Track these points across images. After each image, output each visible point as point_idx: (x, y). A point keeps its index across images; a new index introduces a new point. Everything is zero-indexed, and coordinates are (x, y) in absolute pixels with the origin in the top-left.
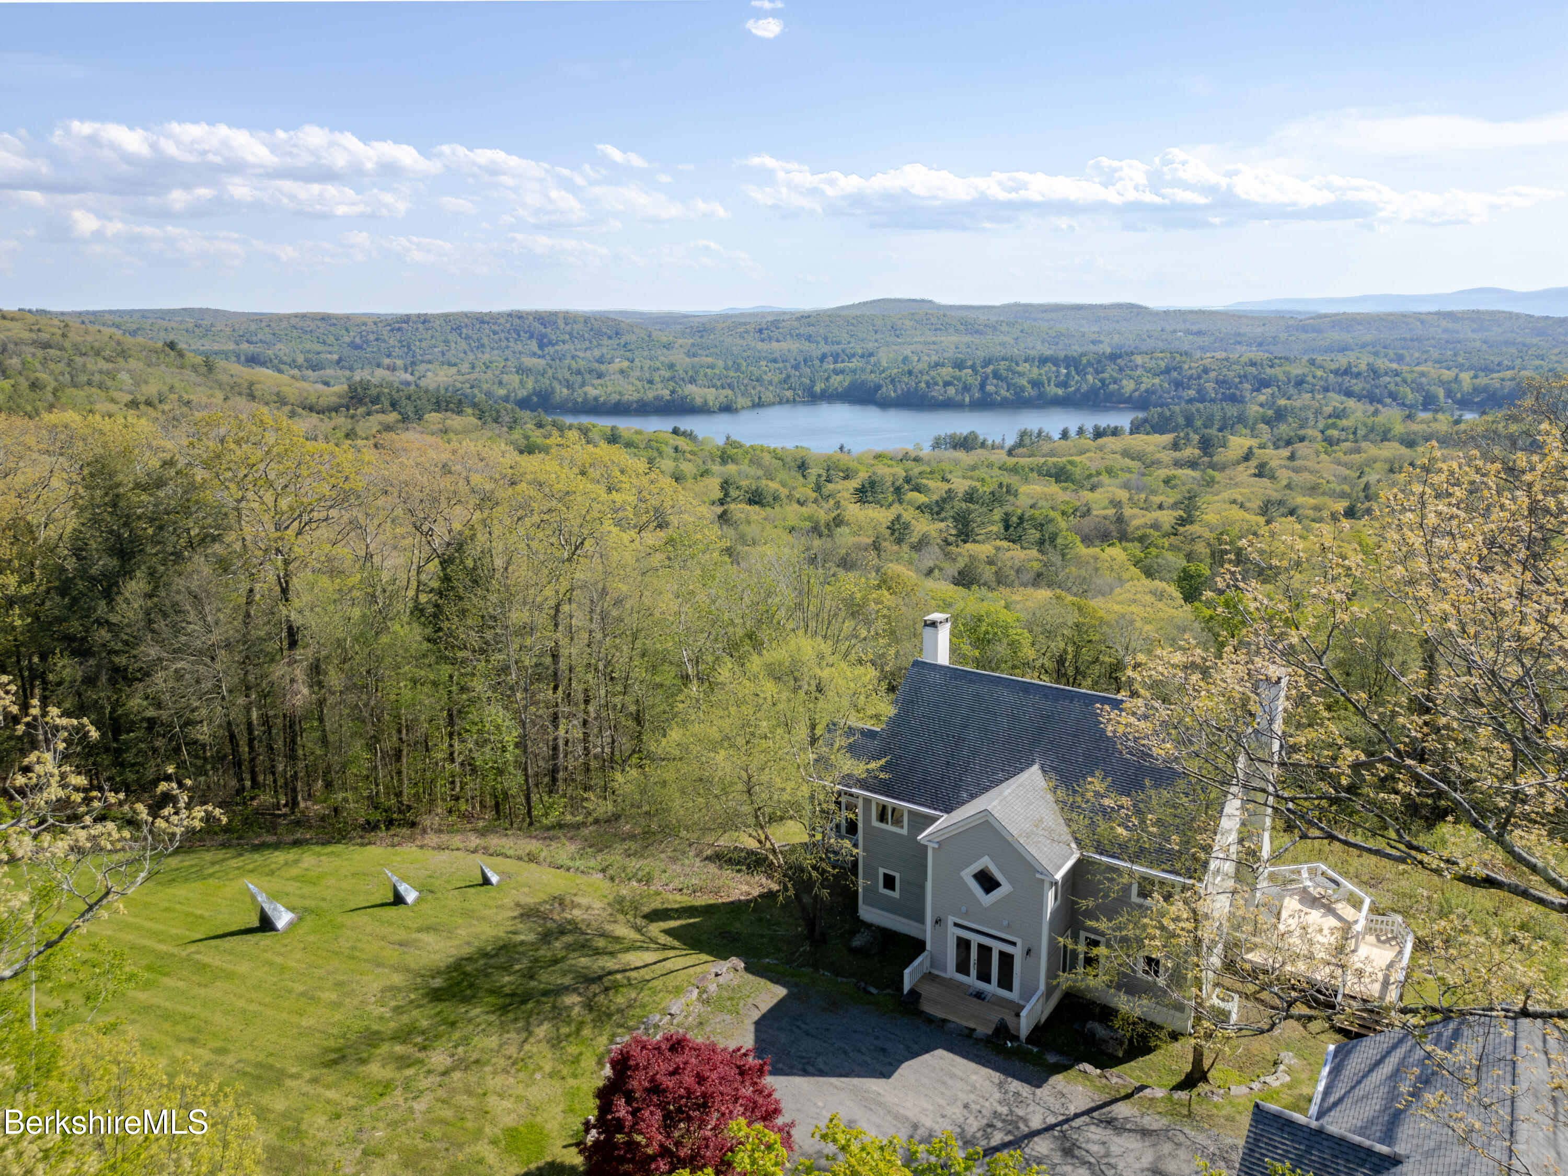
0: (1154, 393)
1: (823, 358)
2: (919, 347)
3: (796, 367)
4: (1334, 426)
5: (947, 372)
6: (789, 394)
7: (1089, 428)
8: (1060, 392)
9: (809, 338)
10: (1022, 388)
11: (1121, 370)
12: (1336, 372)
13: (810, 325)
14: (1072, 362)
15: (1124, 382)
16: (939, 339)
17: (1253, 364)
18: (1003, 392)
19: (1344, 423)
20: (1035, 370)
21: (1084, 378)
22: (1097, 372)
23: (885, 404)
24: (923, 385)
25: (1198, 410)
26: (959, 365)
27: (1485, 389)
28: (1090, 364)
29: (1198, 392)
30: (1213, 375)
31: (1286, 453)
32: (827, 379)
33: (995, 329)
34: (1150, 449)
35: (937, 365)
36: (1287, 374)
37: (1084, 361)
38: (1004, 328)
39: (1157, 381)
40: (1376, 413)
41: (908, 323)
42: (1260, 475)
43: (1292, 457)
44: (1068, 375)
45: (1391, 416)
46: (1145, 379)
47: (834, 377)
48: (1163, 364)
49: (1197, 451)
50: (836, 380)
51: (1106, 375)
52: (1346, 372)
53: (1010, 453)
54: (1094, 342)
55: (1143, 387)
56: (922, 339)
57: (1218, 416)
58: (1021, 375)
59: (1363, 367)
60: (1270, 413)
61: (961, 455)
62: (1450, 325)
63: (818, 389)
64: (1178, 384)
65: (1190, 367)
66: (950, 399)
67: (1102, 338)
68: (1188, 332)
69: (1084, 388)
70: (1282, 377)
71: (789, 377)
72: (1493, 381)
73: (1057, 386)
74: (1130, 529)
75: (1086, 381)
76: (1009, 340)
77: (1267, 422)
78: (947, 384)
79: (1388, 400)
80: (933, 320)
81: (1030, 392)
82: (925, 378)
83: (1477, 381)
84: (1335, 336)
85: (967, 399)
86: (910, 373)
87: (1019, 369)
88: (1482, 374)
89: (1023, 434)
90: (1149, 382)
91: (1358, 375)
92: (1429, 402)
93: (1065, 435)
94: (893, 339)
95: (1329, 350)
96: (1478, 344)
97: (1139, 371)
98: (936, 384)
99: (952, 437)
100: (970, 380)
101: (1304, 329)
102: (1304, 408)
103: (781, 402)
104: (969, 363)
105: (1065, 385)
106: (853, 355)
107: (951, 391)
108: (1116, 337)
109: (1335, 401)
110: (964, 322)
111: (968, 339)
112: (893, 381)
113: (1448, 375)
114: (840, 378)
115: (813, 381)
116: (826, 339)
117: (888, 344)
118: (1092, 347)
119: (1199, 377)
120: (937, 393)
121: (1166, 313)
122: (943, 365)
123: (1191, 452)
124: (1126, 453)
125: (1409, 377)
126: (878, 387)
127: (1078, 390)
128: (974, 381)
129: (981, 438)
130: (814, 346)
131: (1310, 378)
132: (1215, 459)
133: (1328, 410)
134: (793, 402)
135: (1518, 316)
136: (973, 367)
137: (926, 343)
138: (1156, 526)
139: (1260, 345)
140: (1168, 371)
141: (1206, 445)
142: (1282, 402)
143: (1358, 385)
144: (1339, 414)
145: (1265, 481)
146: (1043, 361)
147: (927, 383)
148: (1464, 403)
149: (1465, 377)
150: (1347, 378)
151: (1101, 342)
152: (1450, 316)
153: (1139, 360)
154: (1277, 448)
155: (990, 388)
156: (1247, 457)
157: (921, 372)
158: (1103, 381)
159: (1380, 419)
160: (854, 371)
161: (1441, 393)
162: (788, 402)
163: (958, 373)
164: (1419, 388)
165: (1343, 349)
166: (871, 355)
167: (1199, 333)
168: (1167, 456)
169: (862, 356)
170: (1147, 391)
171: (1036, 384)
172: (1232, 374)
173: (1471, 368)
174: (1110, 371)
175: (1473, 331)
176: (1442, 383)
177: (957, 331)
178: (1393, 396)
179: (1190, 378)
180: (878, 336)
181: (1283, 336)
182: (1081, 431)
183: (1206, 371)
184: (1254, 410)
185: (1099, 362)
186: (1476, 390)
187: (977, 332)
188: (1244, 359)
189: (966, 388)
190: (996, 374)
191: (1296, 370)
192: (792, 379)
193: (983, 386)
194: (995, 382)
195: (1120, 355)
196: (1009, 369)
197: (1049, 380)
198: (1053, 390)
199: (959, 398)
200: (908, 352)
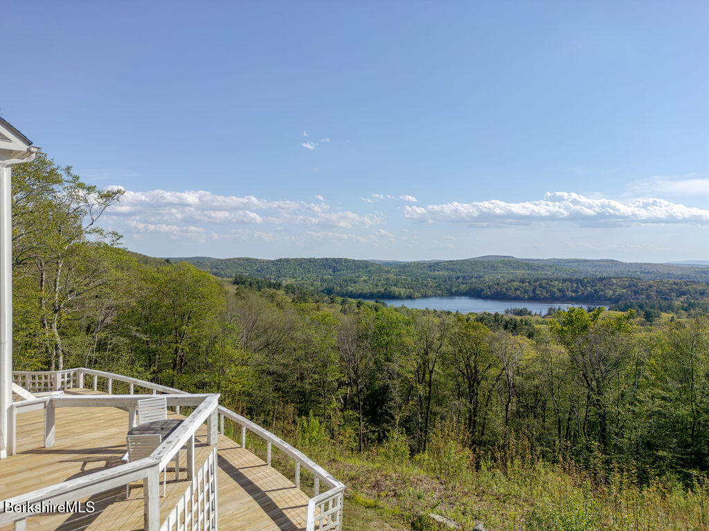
0: (623, 296)
1: (458, 278)
2: (505, 275)
3: (444, 281)
5: (516, 284)
6: (440, 292)
8: (573, 294)
9: (453, 270)
10: (554, 293)
11: (605, 285)
14: (580, 282)
15: (607, 291)
16: (515, 272)
17: (676, 284)
18: (545, 294)
20: (561, 285)
21: (586, 289)
22: (593, 286)
23: (485, 298)
24: (504, 290)
26: (523, 281)
28: (588, 282)
30: (654, 288)
32: (458, 286)
33: (542, 268)
35: (511, 281)
36: (695, 289)
37: (586, 281)
38: (547, 268)
39: (624, 291)
41: (500, 265)
44: (577, 287)
46: (618, 290)
48: (627, 283)
49: (643, 319)
50: (462, 287)
51: (597, 288)
53: (543, 317)
54: (591, 274)
55: (617, 293)
56: (506, 272)
58: (553, 286)
63: (453, 290)
64: (636, 293)
65: (642, 285)
66: (518, 296)
67: (597, 273)
68: (643, 272)
69: (586, 293)
70: (692, 291)
71: (440, 285)
73: (572, 292)
76: (549, 273)
78: (516, 289)
80: (513, 264)
81: (558, 294)
82: (505, 286)
85: (526, 297)
86: (498, 284)
87: (553, 284)
89: (550, 310)
90: (620, 291)
94: (492, 271)
97: (614, 287)
98: (511, 289)
99: (514, 310)
100: (528, 288)
101: (705, 272)
103: (436, 296)
104: (528, 280)
105: (576, 292)
106: (472, 277)
107: (518, 293)
108: (604, 273)
110: (527, 265)
111: (529, 272)
112: (489, 288)
114: (464, 286)
115: (451, 287)
116: (460, 271)
117: (489, 273)
119: (647, 289)
120: (511, 293)
121: (631, 264)
122: (514, 281)
123: (640, 319)
126: (482, 290)
127: (583, 294)
128: (530, 288)
129: (529, 311)
130: (454, 273)
134: (441, 296)
136: (529, 282)
137: (508, 273)
140: (630, 286)
141: (648, 316)
146: (565, 280)
147: (506, 289)
153: (614, 281)
155: (538, 292)
157: (504, 284)
158: (595, 290)
160: (472, 283)
162: (439, 295)
163: (521, 284)
166: (481, 277)
167: (648, 273)
169: (476, 278)
170: (619, 295)
171: (561, 291)
172: (665, 288)
174: (599, 286)
177: (524, 269)
179: (642, 290)
180: (485, 270)
181: (693, 275)
183: (650, 287)
185: (593, 282)
187: (534, 269)
188: (671, 282)
189: (526, 292)
190: (541, 286)
191: (700, 288)
192: (442, 286)
193: (534, 291)
194: (540, 289)
195: (604, 279)
196: (547, 283)
197: (568, 289)
198: (569, 294)
199: (522, 296)
200: (499, 277)
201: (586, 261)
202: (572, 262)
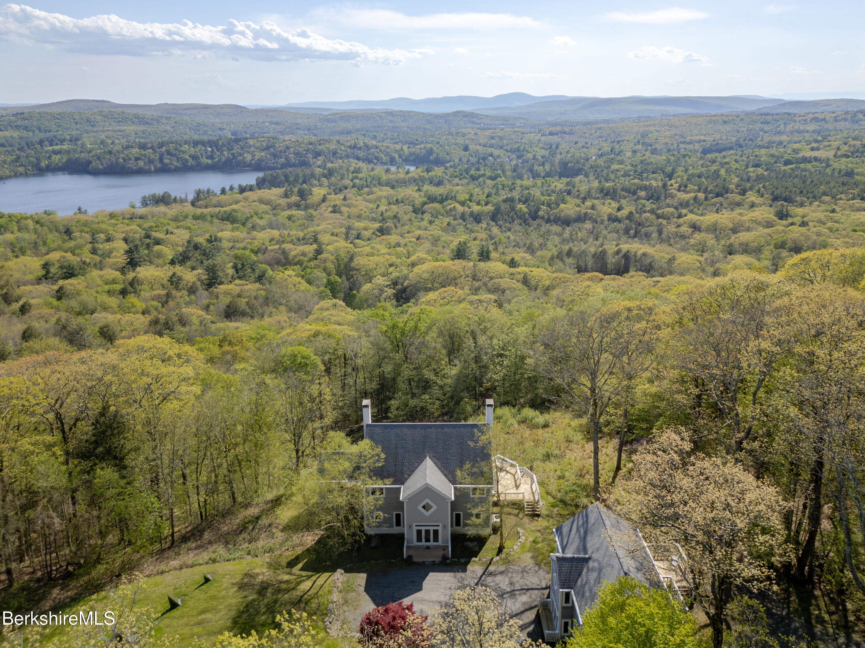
0: (263, 161)
1: (41, 142)
2: (111, 133)
3: (21, 149)
4: (357, 178)
5: (135, 151)
6: (21, 169)
7: (236, 186)
8: (209, 161)
9: (26, 128)
10: (187, 161)
11: (242, 148)
12: (350, 147)
13: (25, 119)
14: (212, 144)
15: (246, 155)
16: (122, 128)
17: (311, 144)
18: (175, 163)
19: (360, 175)
20: (192, 149)
21: (222, 153)
22: (229, 150)
23: (96, 173)
24: (121, 160)
25: (290, 172)
26: (143, 147)
27: (414, 154)
28: (223, 145)
29: (286, 159)
30: (292, 150)
31: (341, 196)
32: (49, 157)
33: (158, 121)
34: (273, 198)
35: (128, 147)
36: (328, 148)
37: (220, 143)
38: (164, 121)
39: (263, 154)
40: (373, 169)
41: (99, 118)
42: (334, 212)
43: (345, 199)
44: (212, 151)
45: (379, 170)
46: (256, 153)
47: (54, 156)
48: (264, 144)
49: (298, 198)
50: (56, 158)
51: (234, 151)
52: (355, 147)
53: (193, 204)
54: (220, 129)
55: (256, 158)
56: (111, 128)
57: (301, 174)
58: (184, 152)
59: (362, 144)
60: (326, 171)
61: (162, 208)
62: (392, 119)
63: (44, 164)
64: (275, 156)
65: (280, 146)
66: (141, 168)
67: (224, 127)
68: (271, 123)
69: (223, 159)
70: (326, 150)
71: (18, 158)
72: (417, 149)
73: (207, 158)
74: (290, 257)
75: (224, 155)
76: (168, 128)
77: (325, 176)
78: (137, 159)
79: (375, 161)
80: (115, 116)
81: (191, 162)
82: (122, 155)
83: (410, 150)
84: (343, 125)
85: (153, 168)
86: (110, 152)
87: (183, 149)
88: (411, 146)
89: (199, 193)
90: (259, 155)
91: (360, 148)
92: (392, 161)
93: (223, 191)
94: (90, 128)
95: (342, 133)
96: (406, 129)
97: (252, 149)
98: (130, 159)
99: (154, 196)
100: (152, 156)
101: (328, 121)
102: (341, 167)
103: (16, 175)
104: (150, 145)
105: (211, 157)
106: (64, 140)
107: (141, 163)
108: (232, 126)
109: (354, 164)
110: (137, 117)
111: (142, 128)
112: (99, 158)
113: (398, 147)
114: (58, 157)
115: (39, 160)
116: (39, 129)
117: (87, 132)
118: (220, 132)
119: (285, 152)
120: (131, 164)
121: (256, 110)
122: (132, 147)
123: (295, 198)
124: (261, 201)
125: (383, 149)
126: (89, 162)
127: (220, 160)
128: (156, 157)
129: (173, 196)
130: (31, 134)
131: (339, 151)
132: (308, 201)
133: (352, 169)
134: (26, 175)
135: (419, 113)
136: (152, 148)
137: (114, 131)
138: (304, 254)
139: (309, 130)
140: (268, 148)
141: (302, 194)
142: (329, 165)
143: (361, 154)
144: (357, 171)
145: (337, 215)
146: (196, 143)
147: (124, 159)
148: (407, 161)
149: (405, 148)
150: (356, 150)
151: (224, 129)
152: (391, 113)
153: (251, 142)
154: (336, 194)
155: (166, 161)
156: (324, 200)
157: (118, 152)
158: (233, 155)
159: (376, 172)
160: (68, 152)
161: (396, 156)
162: (21, 174)
163: (143, 152)
164: (387, 154)
165: (349, 133)
166: (77, 139)
167: (277, 123)
168: (283, 202)
169: (71, 141)
170: (259, 160)
171: (194, 157)
172: (301, 149)
173: (406, 143)
174: (236, 149)
175: (402, 121)
176: (396, 151)
177: (133, 122)
178: (377, 158)
179: (281, 152)
180: (78, 126)
181: (319, 125)
182: (231, 188)
183: (288, 148)
184: (318, 171)
185: (229, 144)
186: (411, 154)
187: (147, 123)
188: (306, 141)
189: (151, 161)
190: (169, 153)
191: (333, 146)
192: (22, 159)
193: (161, 159)
194: (169, 157)
195: (240, 140)
196: (176, 149)
197: (202, 155)
198: (205, 161)
199: (147, 167)
200: (103, 137)
201: (206, 107)
202: (190, 109)
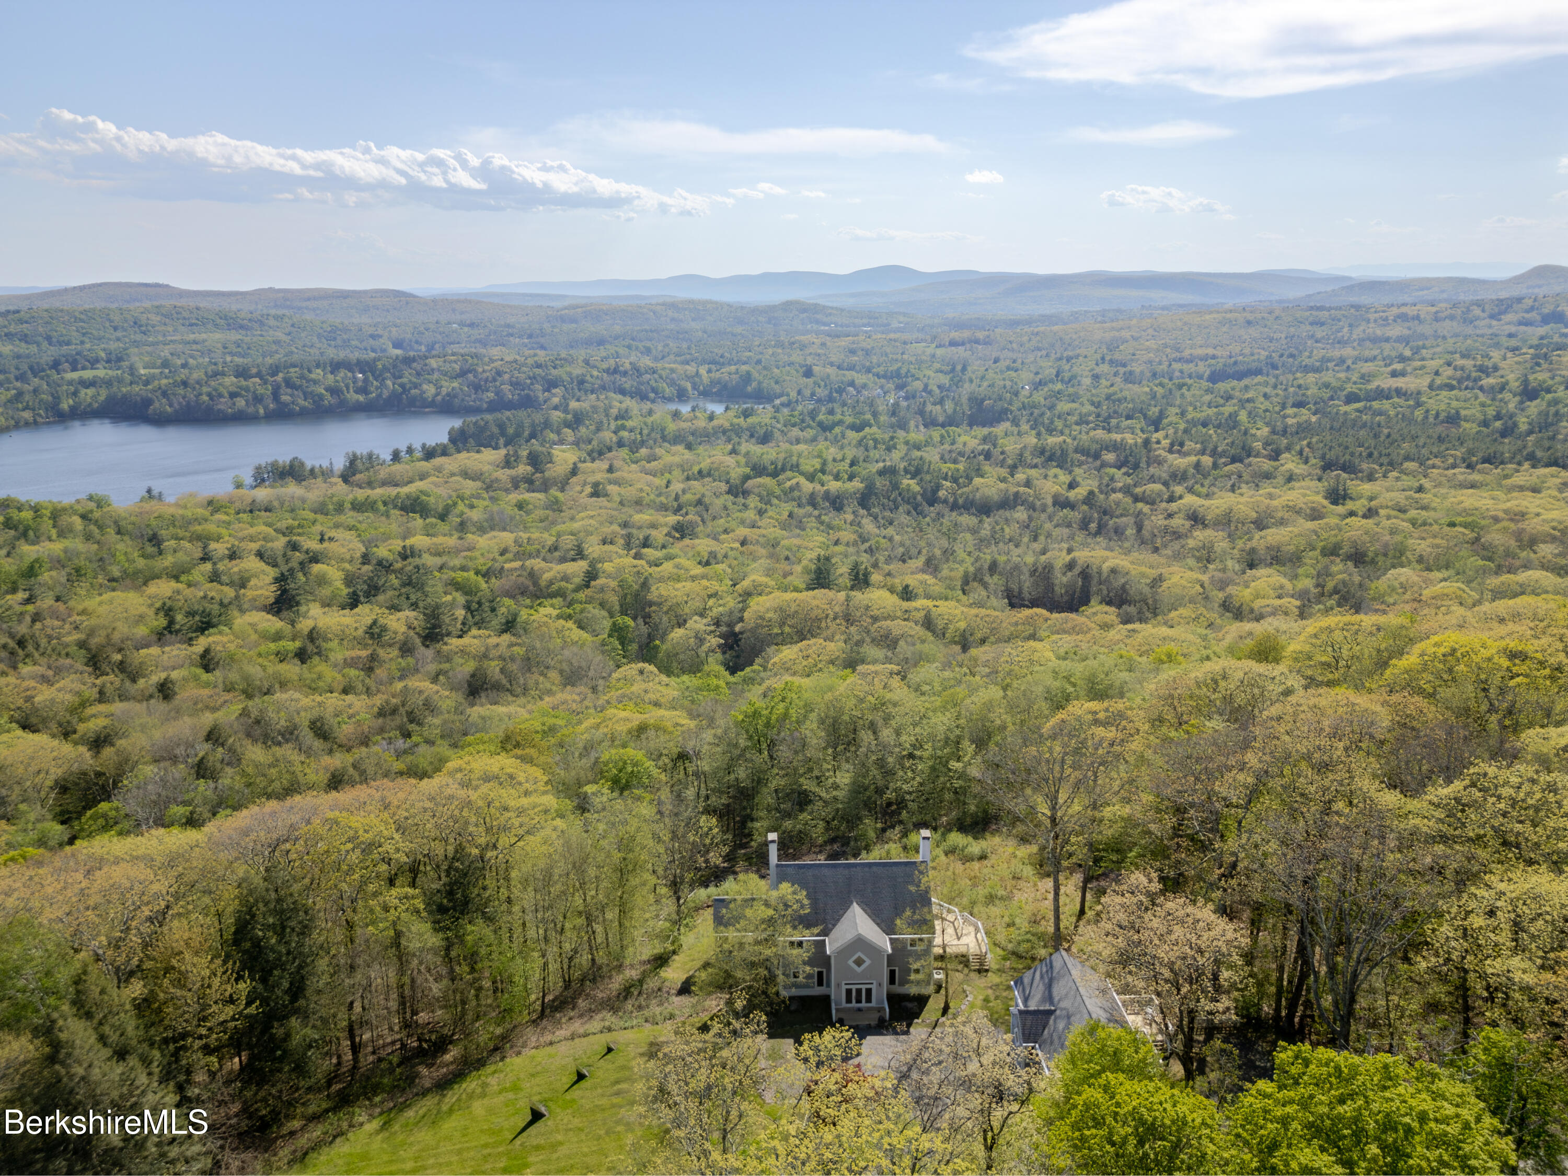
0: (455, 396)
1: (57, 364)
3: (23, 379)
4: (623, 428)
5: (230, 381)
6: (27, 415)
7: (418, 447)
8: (361, 398)
9: (26, 339)
10: (321, 397)
11: (418, 374)
12: (607, 371)
13: (21, 321)
14: (365, 367)
15: (425, 387)
16: (199, 337)
17: (539, 366)
18: (301, 402)
19: (629, 424)
20: (330, 377)
21: (383, 383)
22: (396, 377)
23: (160, 421)
24: (204, 397)
25: (508, 418)
26: (243, 373)
27: (719, 382)
28: (385, 369)
29: (497, 394)
30: (506, 377)
31: (603, 465)
32: (75, 393)
33: (262, 323)
34: (485, 468)
35: (215, 374)
36: (569, 374)
37: (379, 365)
38: (272, 322)
39: (455, 384)
40: (650, 412)
41: (154, 318)
42: (596, 494)
43: (610, 470)
44: (366, 380)
45: (661, 413)
46: (443, 383)
47: (83, 391)
48: (457, 367)
49: (529, 468)
50: (87, 394)
51: (404, 380)
52: (615, 371)
53: (344, 478)
54: (373, 337)
55: (444, 391)
56: (178, 338)
57: (527, 422)
58: (315, 382)
59: (627, 366)
60: (569, 416)
62: (676, 316)
63: (66, 404)
64: (477, 388)
65: (485, 370)
66: (240, 412)
67: (380, 332)
68: (462, 324)
69: (386, 394)
70: (566, 378)
71: (20, 394)
72: (724, 374)
73: (356, 392)
74: (545, 583)
75: (386, 387)
77: (568, 425)
78: (233, 395)
79: (653, 396)
80: (184, 314)
81: (329, 399)
82: (205, 389)
83: (712, 375)
84: (591, 328)
85: (261, 411)
86: (185, 384)
87: (313, 376)
88: (714, 368)
89: (352, 458)
90: (448, 386)
91: (625, 373)
92: (682, 396)
93: (396, 456)
94: (141, 338)
95: (590, 343)
96: (701, 336)
97: (436, 375)
98: (220, 395)
99: (274, 465)
100: (260, 390)
102: (595, 409)
103: (18, 426)
104: (254, 370)
105: (364, 390)
106: (96, 360)
107: (241, 403)
108: (393, 330)
109: (617, 402)
112: (164, 394)
113: (691, 369)
114: (91, 392)
115: (57, 398)
116: (49, 339)
117: (136, 344)
118: (373, 342)
119: (495, 380)
120: (223, 405)
121: (433, 301)
122: (223, 374)
123: (523, 469)
124: (465, 474)
125: (664, 373)
126: (147, 402)
127: (379, 396)
128: (266, 391)
129: (308, 465)
130: (34, 349)
131: (588, 378)
132: (547, 474)
133: (614, 411)
134: (33, 425)
135: (721, 305)
136: (259, 375)
137: (184, 342)
140: (463, 373)
141: (535, 462)
142: (574, 405)
143: (627, 384)
144: (624, 415)
145: (602, 501)
146: (336, 366)
147: (209, 395)
148: (708, 395)
149: (703, 371)
150: (618, 377)
151: (380, 336)
152: (674, 306)
153: (433, 363)
154: (594, 460)
155: (285, 398)
156: (575, 472)
157: (198, 383)
158: (402, 386)
159: (656, 417)
160: (108, 382)
161: (689, 386)
162: (27, 424)
163: (244, 383)
164: (672, 383)
165: (602, 342)
166: (120, 359)
167: (472, 325)
168: (504, 475)
169: (109, 361)
170: (448, 395)
171: (334, 391)
172: (523, 376)
173: (705, 362)
174: (408, 377)
175: (693, 320)
176: (688, 378)
177: (217, 326)
178: (655, 391)
179: (486, 380)
180: (120, 334)
181: (547, 327)
182: (411, 451)
183: (499, 373)
184: (553, 413)
185: (395, 366)
186: (713, 382)
187: (242, 327)
188: (530, 362)
189: (258, 399)
190: (289, 383)
191: (577, 370)
192: (27, 397)
193: (276, 395)
194: (289, 391)
195: (413, 360)
196: (302, 377)
197: (347, 387)
198: (354, 397)
199: (251, 410)
200: (166, 353)
202: (315, 299)
